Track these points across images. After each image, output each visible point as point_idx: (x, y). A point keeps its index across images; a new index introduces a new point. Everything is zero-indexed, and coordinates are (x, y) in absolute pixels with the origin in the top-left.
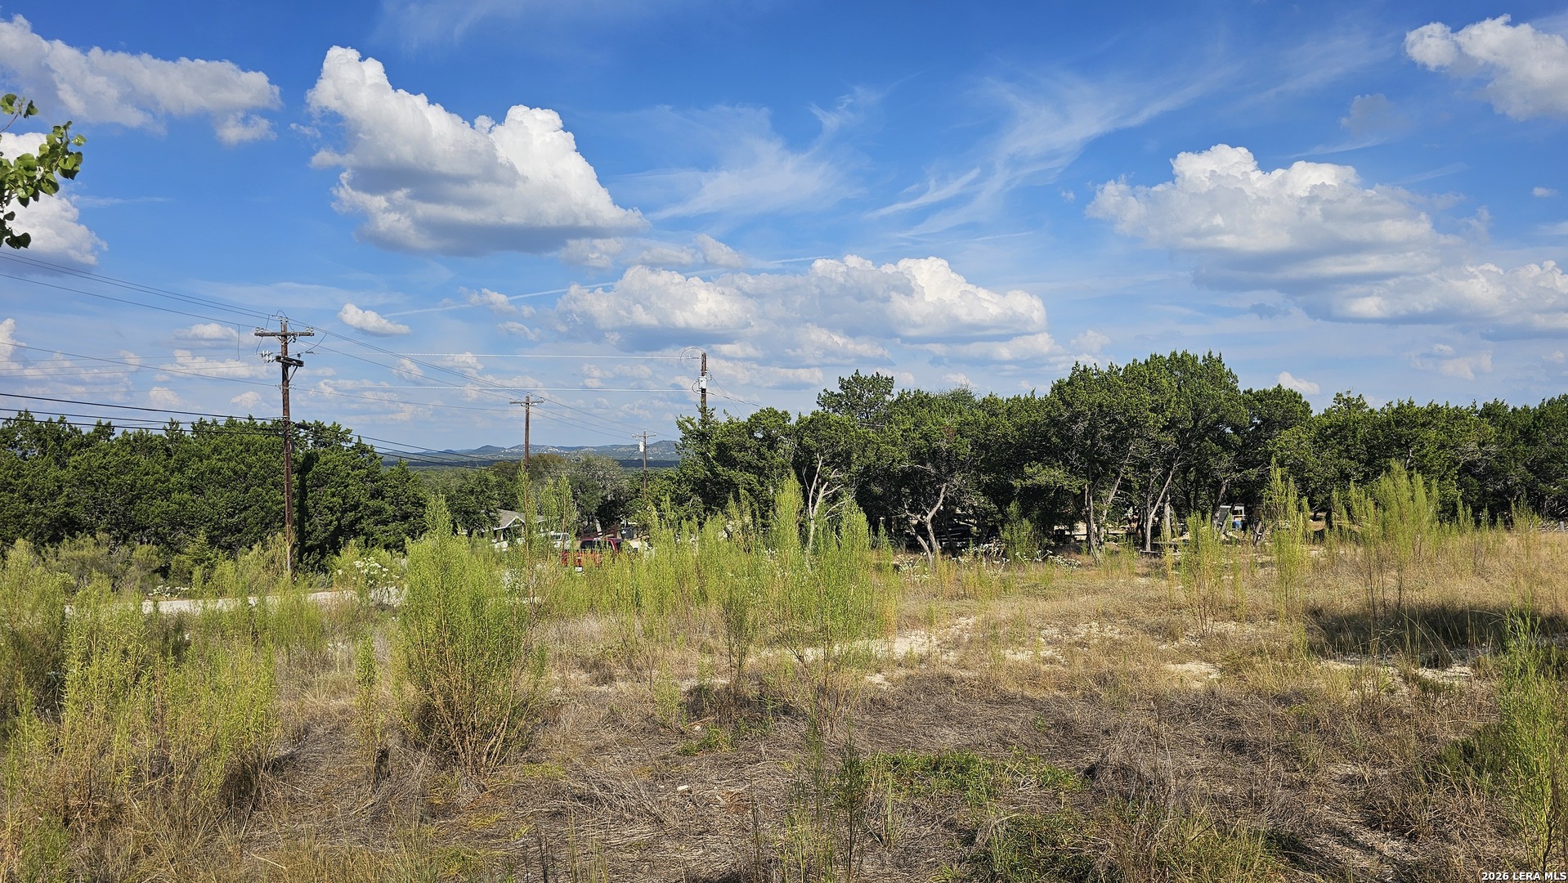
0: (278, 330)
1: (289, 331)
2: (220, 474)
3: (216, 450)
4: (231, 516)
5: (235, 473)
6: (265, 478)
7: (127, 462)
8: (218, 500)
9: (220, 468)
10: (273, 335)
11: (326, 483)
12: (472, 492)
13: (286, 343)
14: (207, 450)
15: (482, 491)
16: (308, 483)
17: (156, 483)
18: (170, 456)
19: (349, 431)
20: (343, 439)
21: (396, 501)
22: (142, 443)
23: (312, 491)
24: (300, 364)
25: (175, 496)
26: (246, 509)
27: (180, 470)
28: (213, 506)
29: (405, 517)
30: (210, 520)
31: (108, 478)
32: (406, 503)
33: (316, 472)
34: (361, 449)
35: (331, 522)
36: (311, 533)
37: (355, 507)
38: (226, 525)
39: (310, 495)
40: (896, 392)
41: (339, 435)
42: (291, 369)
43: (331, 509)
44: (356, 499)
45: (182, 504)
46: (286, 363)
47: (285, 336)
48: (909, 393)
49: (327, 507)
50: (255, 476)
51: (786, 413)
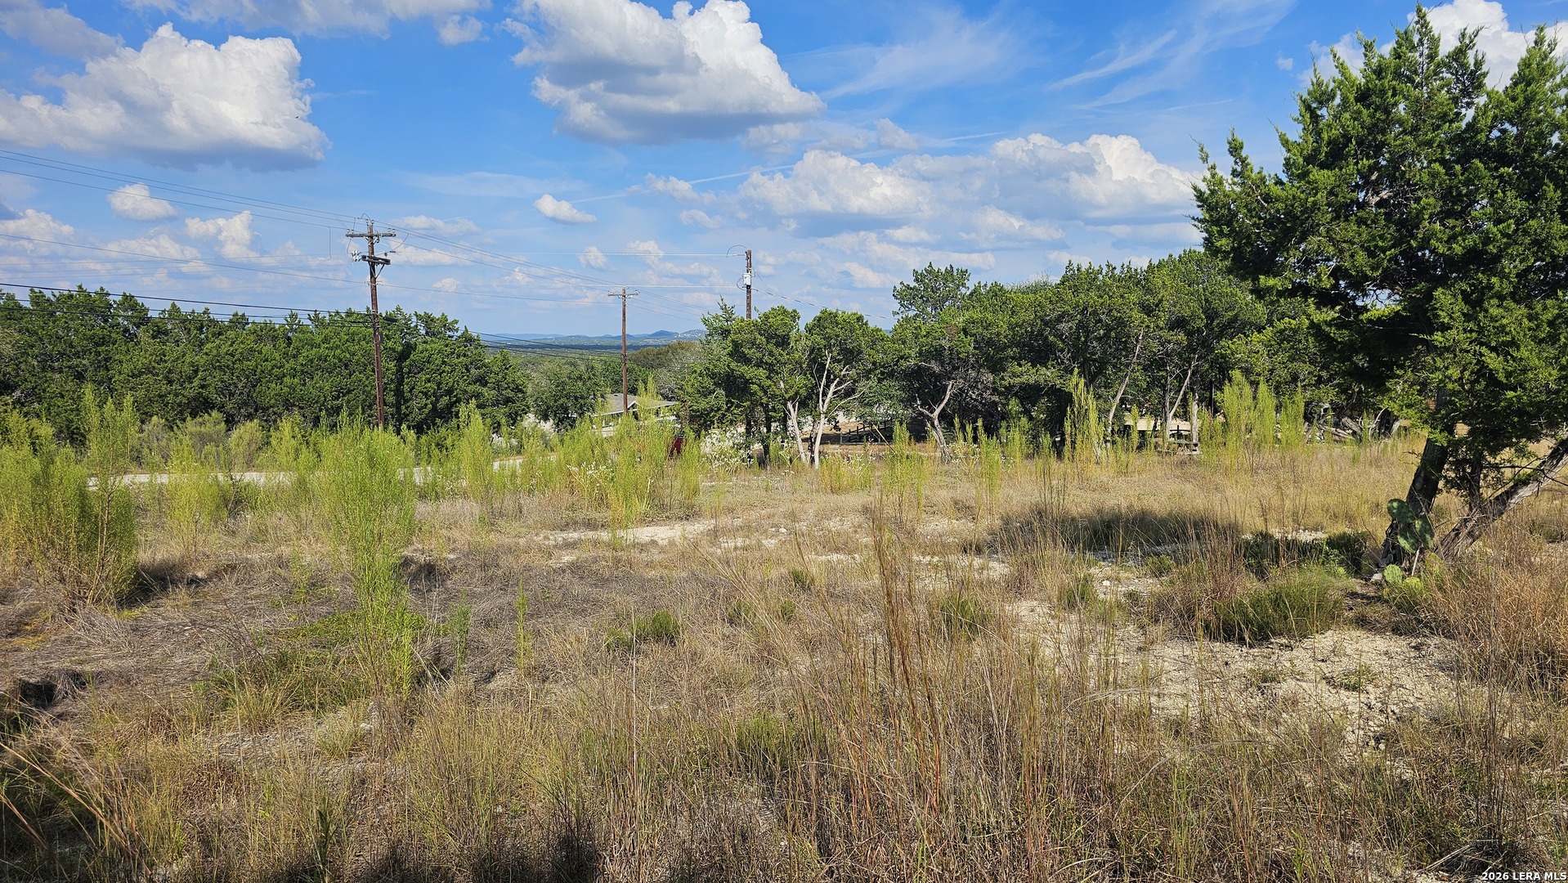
0: (366, 231)
1: (375, 233)
2: (326, 361)
3: (326, 340)
4: (337, 398)
5: (340, 360)
6: (366, 365)
7: (252, 350)
8: (323, 384)
9: (327, 356)
10: (361, 236)
11: (422, 370)
12: (580, 378)
13: (372, 244)
14: (318, 339)
15: (590, 378)
16: (405, 370)
17: (273, 369)
18: (289, 344)
19: (456, 322)
20: (449, 329)
21: (498, 386)
22: (267, 333)
23: (408, 378)
24: (387, 262)
25: (287, 380)
26: (349, 392)
27: (295, 357)
28: (321, 389)
29: (508, 401)
30: (317, 402)
31: (234, 363)
32: (506, 389)
33: (414, 361)
34: (468, 339)
35: (426, 405)
36: (408, 415)
37: (449, 392)
38: (332, 407)
39: (406, 380)
40: (971, 284)
41: (447, 325)
42: (378, 268)
43: (425, 394)
44: (450, 384)
45: (292, 388)
46: (373, 262)
47: (372, 237)
48: (986, 285)
49: (422, 392)
50: (357, 363)
51: (795, 311)
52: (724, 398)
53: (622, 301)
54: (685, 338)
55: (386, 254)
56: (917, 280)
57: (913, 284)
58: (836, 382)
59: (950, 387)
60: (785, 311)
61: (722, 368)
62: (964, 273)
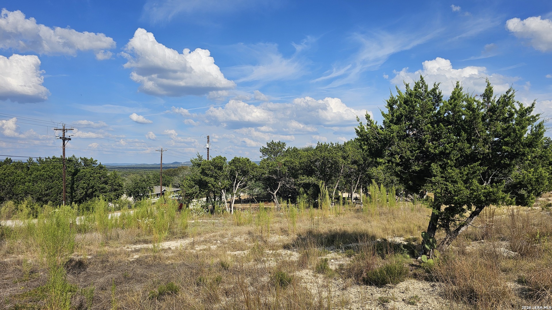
0: (62, 128)
1: (65, 128)
2: (43, 176)
3: (43, 168)
4: (47, 190)
5: (49, 176)
6: (59, 178)
7: (13, 172)
8: (41, 185)
9: (43, 174)
10: (60, 130)
11: (82, 179)
12: (144, 181)
13: (64, 133)
14: (40, 168)
15: (148, 181)
16: (75, 179)
17: (21, 179)
18: (28, 170)
19: (96, 161)
20: (94, 164)
21: (112, 185)
22: (19, 165)
23: (76, 182)
24: (70, 139)
25: (27, 184)
26: (52, 188)
27: (30, 175)
28: (40, 187)
29: (116, 190)
30: (38, 192)
31: (5, 177)
32: (115, 185)
33: (79, 176)
34: (101, 167)
35: (83, 192)
36: (75, 196)
37: (92, 187)
38: (44, 194)
39: (75, 183)
40: (286, 148)
41: (92, 162)
42: (66, 142)
43: (83, 188)
44: (93, 184)
45: (29, 187)
46: (64, 139)
47: (64, 130)
48: (291, 148)
49: (82, 188)
50: (56, 177)
51: (225, 157)
52: (198, 189)
53: (161, 153)
54: (184, 164)
55: (69, 136)
56: (268, 146)
57: (267, 147)
58: (239, 182)
59: (280, 184)
60: (221, 158)
61: (198, 178)
62: (284, 144)
